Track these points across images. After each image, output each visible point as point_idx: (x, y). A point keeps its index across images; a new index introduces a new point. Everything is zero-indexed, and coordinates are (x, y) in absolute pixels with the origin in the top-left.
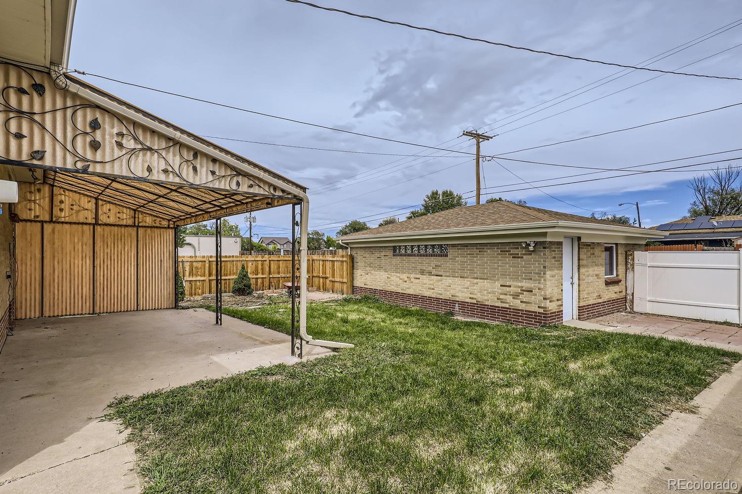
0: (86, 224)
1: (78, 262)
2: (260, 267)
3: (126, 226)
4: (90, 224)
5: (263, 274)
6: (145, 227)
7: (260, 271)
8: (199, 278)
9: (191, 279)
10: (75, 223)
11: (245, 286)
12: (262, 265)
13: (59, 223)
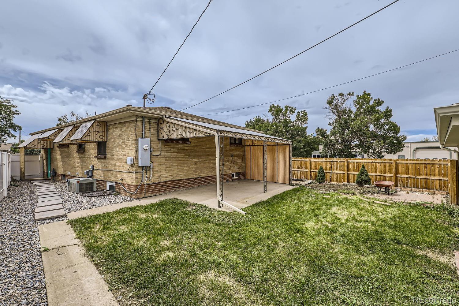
0: (261, 145)
1: (259, 160)
2: (388, 168)
3: (273, 145)
4: (262, 145)
5: (390, 173)
6: (280, 145)
7: (388, 170)
8: (342, 172)
9: (337, 172)
10: (258, 145)
11: (361, 179)
12: (390, 166)
13: (254, 146)
